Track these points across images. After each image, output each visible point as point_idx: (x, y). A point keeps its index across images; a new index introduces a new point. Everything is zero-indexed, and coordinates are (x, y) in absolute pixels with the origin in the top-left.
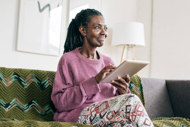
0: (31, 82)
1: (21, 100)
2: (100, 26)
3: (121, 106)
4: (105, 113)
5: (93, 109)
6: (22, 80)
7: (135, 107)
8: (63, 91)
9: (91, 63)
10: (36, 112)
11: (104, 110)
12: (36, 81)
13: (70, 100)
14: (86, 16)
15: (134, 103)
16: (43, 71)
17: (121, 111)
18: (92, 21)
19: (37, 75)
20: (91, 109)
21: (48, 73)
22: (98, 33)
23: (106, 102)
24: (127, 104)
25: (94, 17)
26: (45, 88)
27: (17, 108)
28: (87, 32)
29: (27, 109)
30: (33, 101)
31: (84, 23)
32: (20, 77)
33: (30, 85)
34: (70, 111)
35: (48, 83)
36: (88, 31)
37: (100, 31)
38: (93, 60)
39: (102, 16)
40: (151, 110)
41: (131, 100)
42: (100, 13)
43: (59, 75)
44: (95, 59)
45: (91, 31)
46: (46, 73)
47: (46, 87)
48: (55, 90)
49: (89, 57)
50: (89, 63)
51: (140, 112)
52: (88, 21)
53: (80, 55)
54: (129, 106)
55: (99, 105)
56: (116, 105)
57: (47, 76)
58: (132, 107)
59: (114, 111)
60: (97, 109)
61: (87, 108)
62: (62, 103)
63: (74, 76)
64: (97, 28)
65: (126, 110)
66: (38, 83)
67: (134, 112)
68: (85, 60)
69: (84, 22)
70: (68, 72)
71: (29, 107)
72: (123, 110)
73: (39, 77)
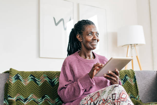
0: (44, 81)
1: (36, 95)
2: (92, 33)
3: (108, 95)
4: (97, 101)
6: (36, 80)
7: (119, 95)
8: (65, 87)
9: (88, 62)
10: (48, 104)
11: (96, 99)
12: (47, 79)
14: (81, 26)
15: (119, 92)
16: (53, 72)
17: (108, 98)
18: (85, 30)
19: (48, 75)
20: (87, 99)
22: (91, 38)
23: (98, 92)
24: (113, 93)
25: (87, 26)
27: (33, 102)
29: (41, 101)
30: (46, 96)
32: (35, 78)
33: (43, 83)
34: (72, 102)
35: (57, 81)
38: (90, 60)
39: (94, 24)
40: (144, 97)
41: (116, 89)
42: (93, 23)
43: (63, 74)
45: (85, 38)
46: (56, 73)
47: (56, 84)
49: (86, 57)
50: (87, 62)
51: (123, 99)
52: (83, 30)
54: (114, 94)
55: (93, 95)
56: (105, 94)
57: (56, 76)
58: (117, 95)
59: (104, 99)
60: (91, 98)
61: (85, 98)
62: (66, 96)
63: (75, 74)
64: (90, 34)
65: (112, 97)
66: (49, 81)
67: (119, 99)
68: (83, 60)
69: (80, 30)
70: (70, 71)
71: (42, 101)
72: (110, 98)
73: (50, 76)
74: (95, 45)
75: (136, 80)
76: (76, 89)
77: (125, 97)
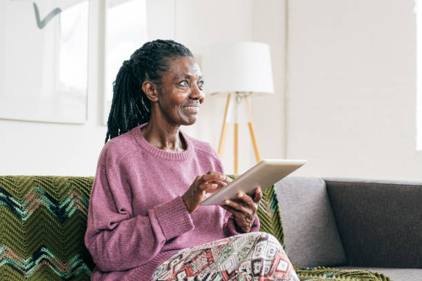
0: (37, 207)
1: (17, 250)
3: (239, 260)
4: (206, 274)
5: (179, 267)
6: (14, 204)
7: (270, 263)
8: (111, 228)
9: (169, 160)
10: (51, 273)
11: (203, 269)
12: (47, 203)
13: (127, 248)
14: (157, 58)
15: (269, 254)
16: (62, 179)
17: (240, 271)
18: (170, 70)
19: (48, 190)
20: (174, 266)
21: (71, 184)
22: (185, 95)
23: (207, 250)
24: (254, 257)
25: (174, 60)
26: (67, 217)
27: (10, 269)
28: (160, 94)
29: (31, 267)
30: (44, 250)
31: (152, 73)
32: (11, 196)
33: (34, 212)
34: (128, 270)
35: (73, 206)
36: (163, 91)
37: (189, 91)
41: (262, 247)
43: (101, 191)
44: (177, 150)
46: (69, 184)
47: (70, 215)
48: (92, 225)
49: (163, 146)
51: (282, 274)
52: (164, 70)
53: (143, 141)
54: (259, 260)
55: (192, 257)
56: (231, 258)
57: (70, 191)
58: (265, 262)
59: (227, 272)
60: (188, 266)
61: (166, 263)
62: (111, 253)
64: (183, 84)
65: (253, 269)
66: (51, 207)
67: (270, 274)
68: (156, 154)
69: (154, 70)
70: (120, 184)
71: (34, 265)
72: (245, 270)
73: (52, 192)
74: (195, 113)
75: (279, 204)
76: (144, 238)
77: (285, 270)
